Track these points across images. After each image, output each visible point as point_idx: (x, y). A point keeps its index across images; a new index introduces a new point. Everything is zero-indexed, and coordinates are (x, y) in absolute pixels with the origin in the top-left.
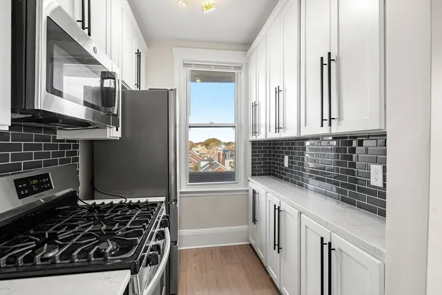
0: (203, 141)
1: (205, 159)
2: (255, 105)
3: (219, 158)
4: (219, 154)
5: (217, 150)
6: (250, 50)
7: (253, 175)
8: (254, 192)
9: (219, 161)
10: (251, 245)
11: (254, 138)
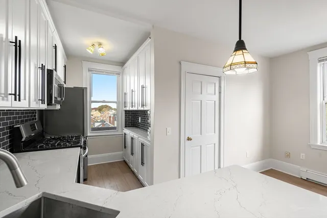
0: (97, 107)
1: (99, 121)
2: (125, 94)
3: (110, 120)
4: (110, 117)
5: (108, 114)
6: (125, 66)
7: (125, 127)
8: (125, 134)
9: (110, 122)
10: (124, 161)
11: (125, 109)
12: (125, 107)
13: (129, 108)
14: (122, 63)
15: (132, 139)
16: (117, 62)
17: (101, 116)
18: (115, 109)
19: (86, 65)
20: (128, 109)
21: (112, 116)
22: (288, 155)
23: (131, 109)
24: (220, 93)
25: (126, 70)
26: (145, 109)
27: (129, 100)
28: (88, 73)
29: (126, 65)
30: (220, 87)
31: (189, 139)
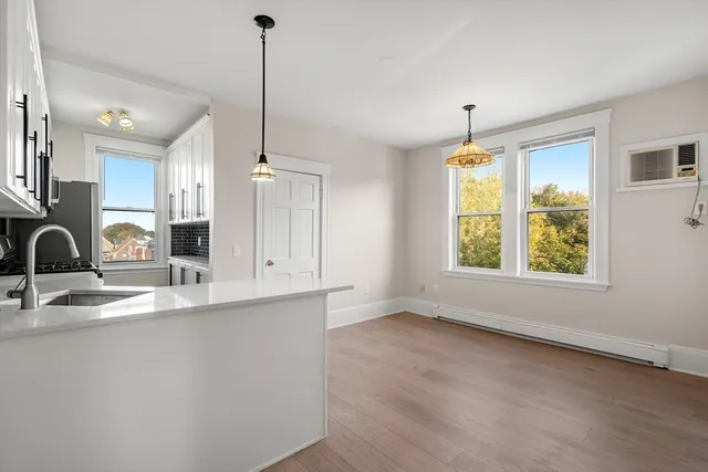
2: (172, 196)
5: (134, 244)
7: (173, 254)
8: (171, 265)
11: (171, 223)
12: (171, 218)
13: (178, 220)
14: (166, 142)
15: (183, 270)
16: (157, 139)
17: (114, 250)
18: (151, 234)
19: (91, 141)
20: (176, 222)
21: (144, 248)
22: (423, 289)
23: (182, 221)
24: (321, 199)
25: (174, 155)
26: (203, 219)
27: (177, 207)
28: (97, 157)
29: (174, 145)
30: (321, 190)
31: (270, 263)
